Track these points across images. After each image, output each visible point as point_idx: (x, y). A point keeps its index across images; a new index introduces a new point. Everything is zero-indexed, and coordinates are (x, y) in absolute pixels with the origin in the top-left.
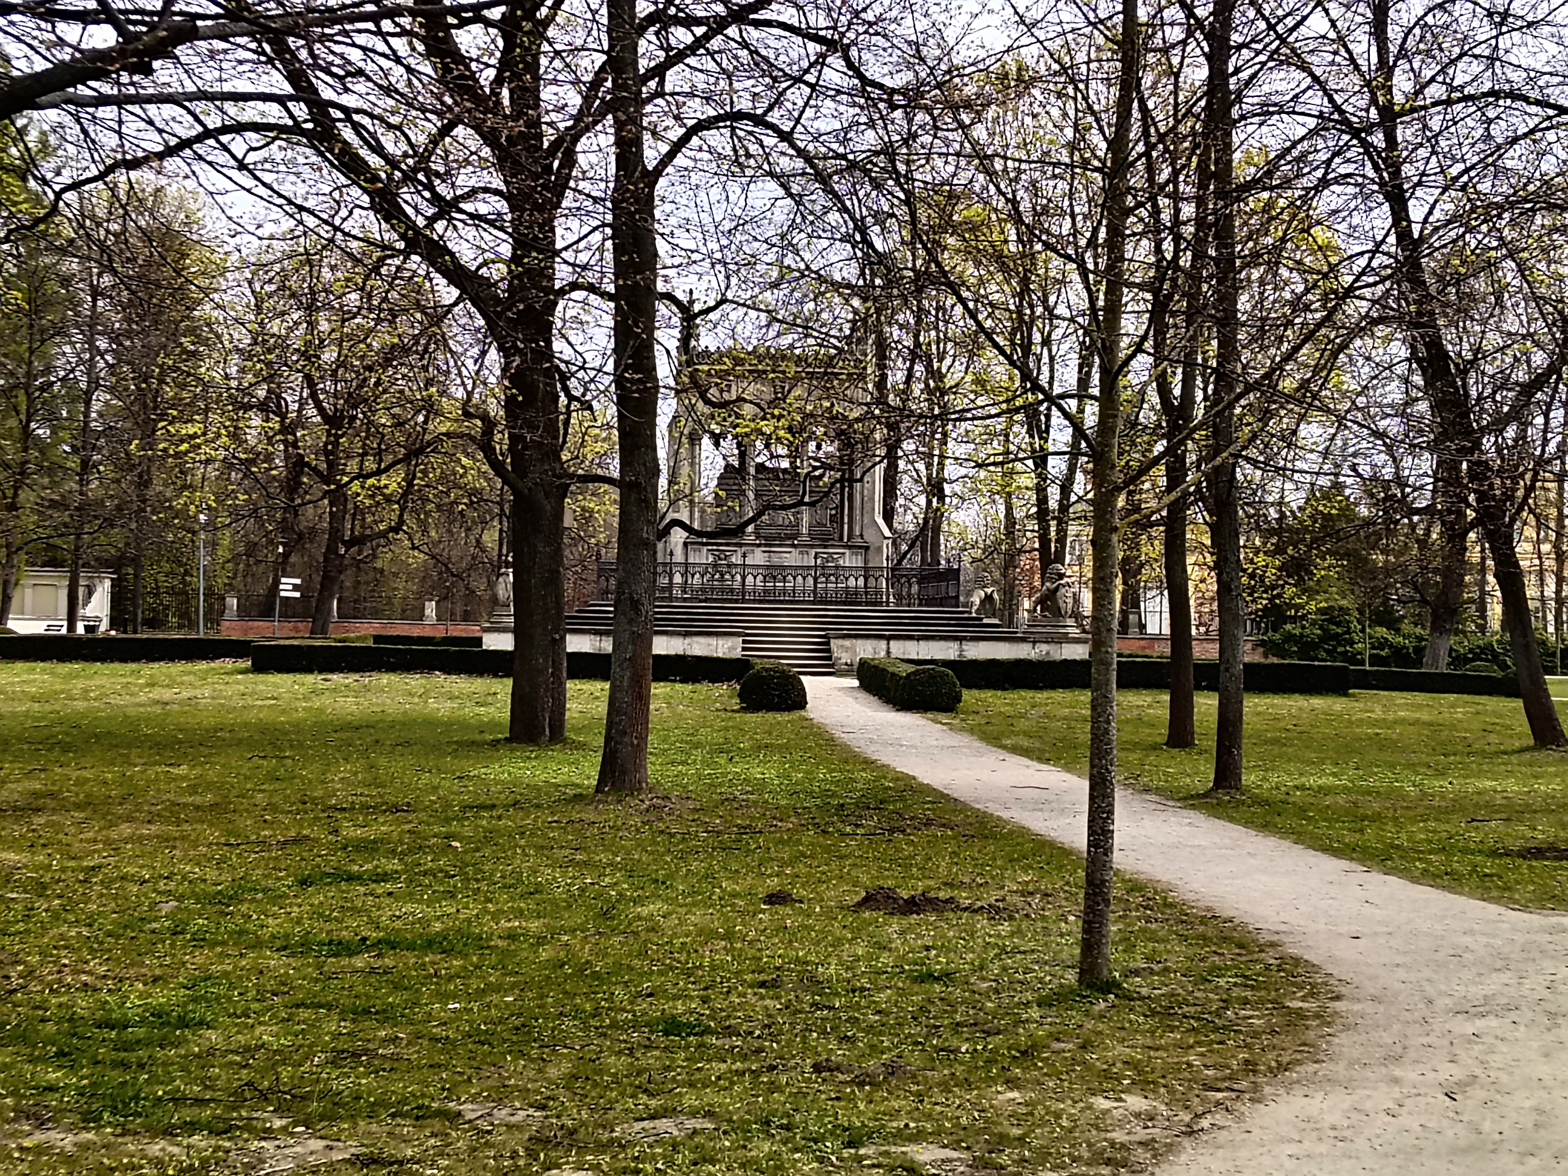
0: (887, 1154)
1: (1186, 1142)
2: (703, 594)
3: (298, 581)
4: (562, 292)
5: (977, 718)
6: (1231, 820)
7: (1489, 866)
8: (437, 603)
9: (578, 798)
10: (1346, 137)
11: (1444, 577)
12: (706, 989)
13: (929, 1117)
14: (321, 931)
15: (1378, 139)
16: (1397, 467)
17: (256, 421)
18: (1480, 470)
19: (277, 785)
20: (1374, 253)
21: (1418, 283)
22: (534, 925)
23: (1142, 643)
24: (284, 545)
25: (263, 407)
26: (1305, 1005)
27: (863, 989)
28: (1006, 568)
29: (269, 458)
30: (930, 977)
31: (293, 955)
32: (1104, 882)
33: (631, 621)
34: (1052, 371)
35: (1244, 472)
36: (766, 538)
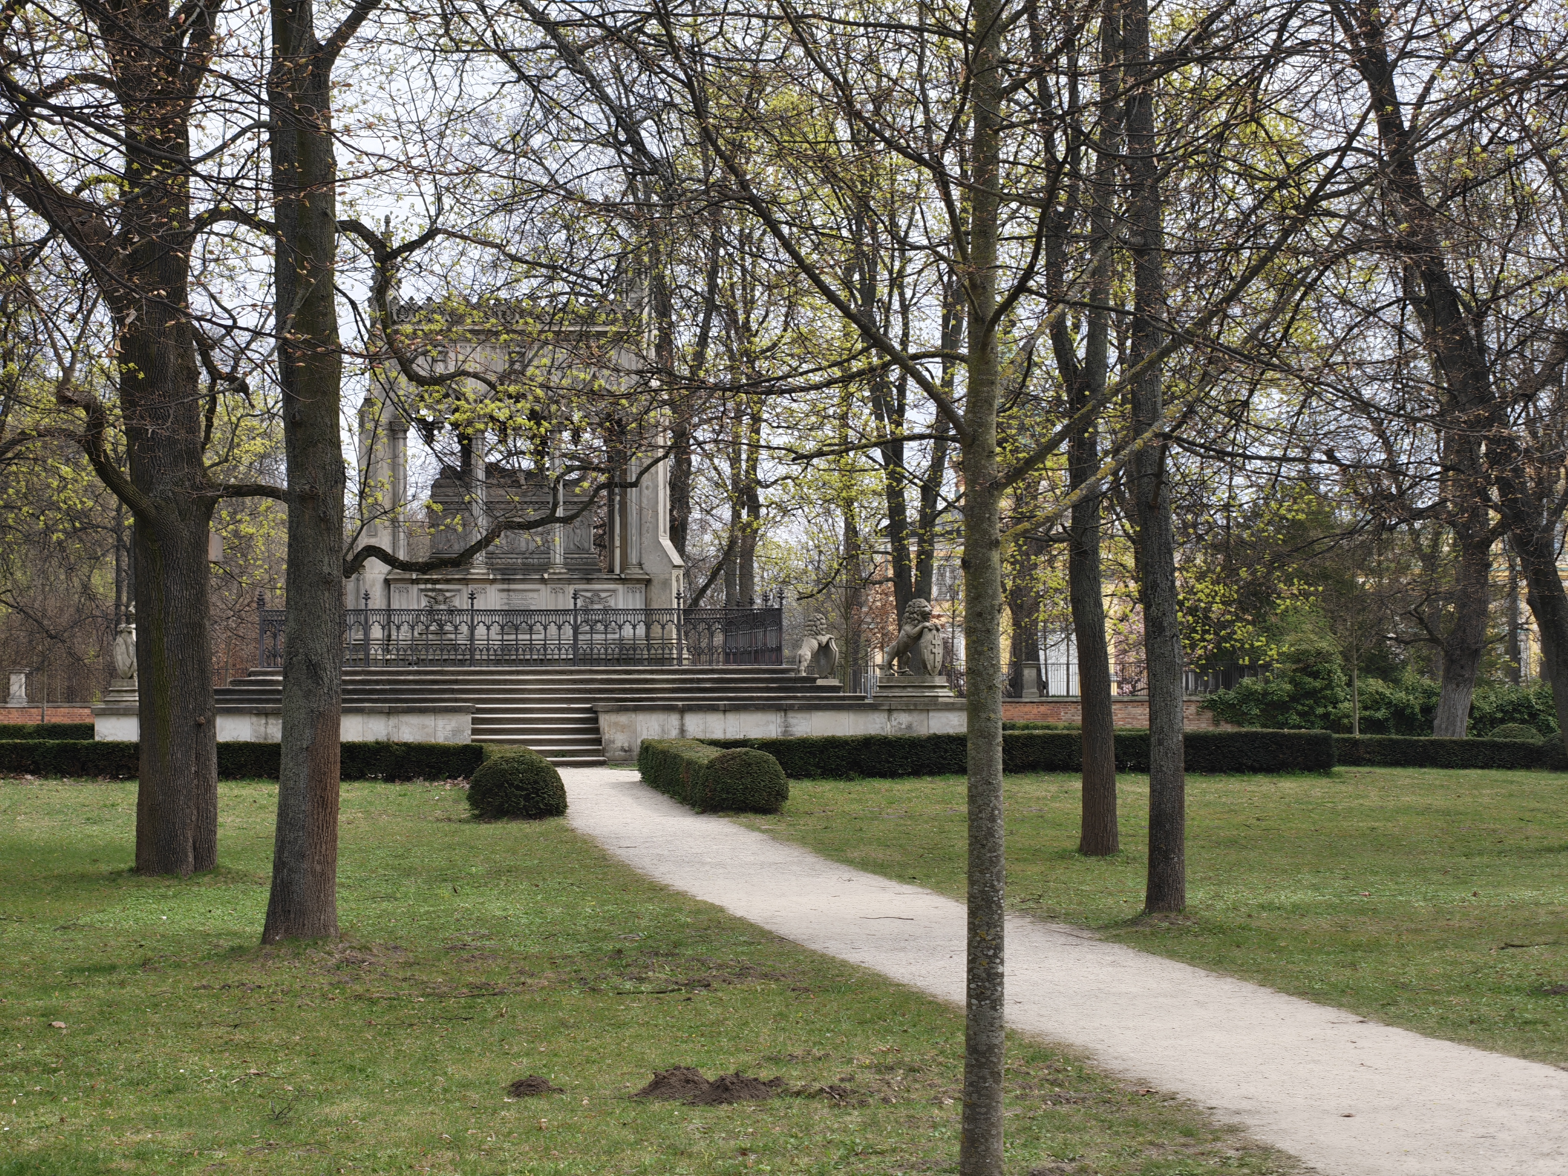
2: (416, 654)
4: (203, 222)
5: (812, 821)
6: (1172, 955)
7: (1531, 1008)
8: (28, 676)
9: (237, 952)
11: (1461, 606)
16: (1390, 452)
18: (1504, 451)
20: (1343, 151)
21: (1411, 190)
22: (175, 1138)
23: (1043, 709)
28: (848, 606)
32: (991, 1048)
33: (308, 694)
34: (906, 325)
35: (1179, 460)
36: (503, 571)
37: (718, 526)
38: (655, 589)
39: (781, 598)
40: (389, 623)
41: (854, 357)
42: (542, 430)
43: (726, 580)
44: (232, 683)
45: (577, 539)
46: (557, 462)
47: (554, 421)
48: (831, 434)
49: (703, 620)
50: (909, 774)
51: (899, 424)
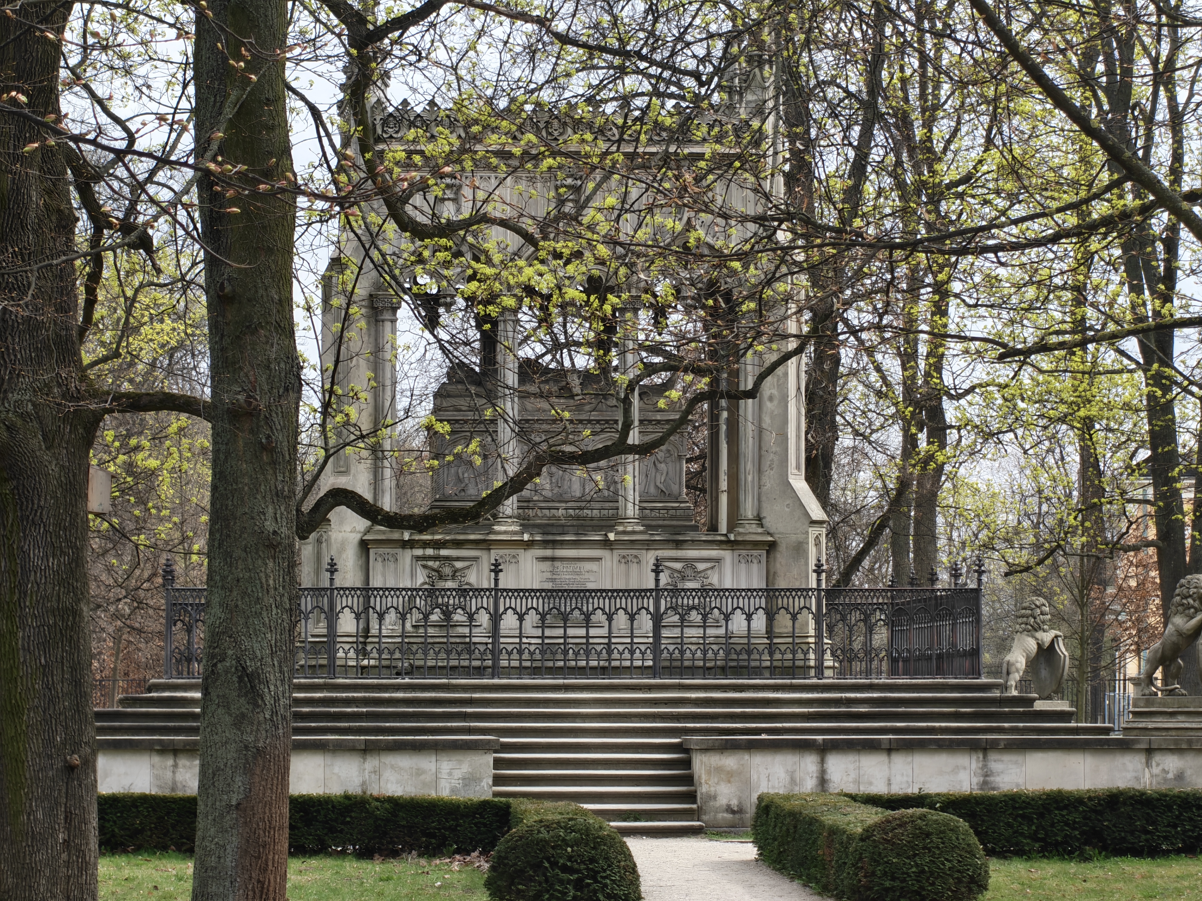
2: (408, 658)
36: (544, 529)
37: (880, 459)
38: (782, 558)
39: (980, 573)
40: (366, 609)
41: (1097, 196)
42: (607, 308)
43: (894, 544)
44: (123, 702)
45: (660, 479)
46: (630, 357)
47: (625, 296)
48: (1058, 316)
49: (856, 607)
50: (1178, 852)
51: (1167, 299)
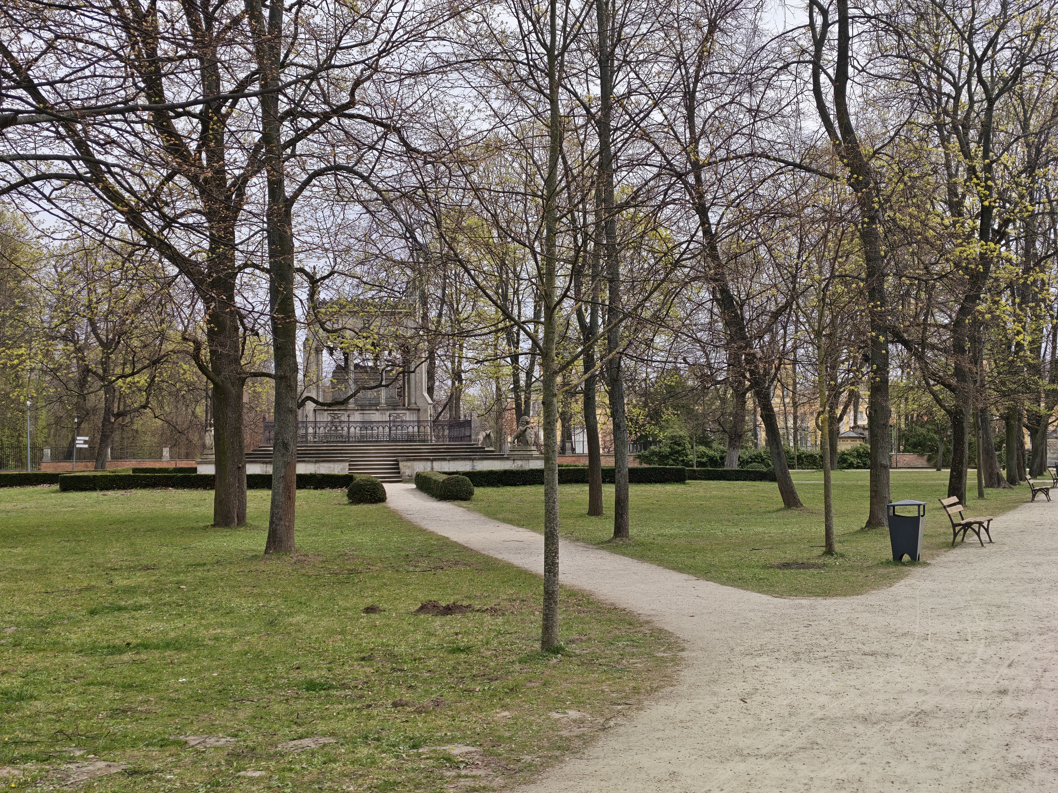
0: (435, 751)
1: (601, 734)
2: (326, 439)
3: (87, 438)
4: (241, 268)
5: (483, 503)
6: (624, 554)
7: (762, 574)
8: (170, 448)
9: (255, 557)
10: (674, 179)
11: (735, 418)
12: (330, 663)
13: (459, 729)
14: (103, 640)
15: (691, 179)
16: (708, 359)
17: (60, 347)
18: (751, 358)
19: (76, 557)
20: (689, 242)
21: (715, 257)
22: (229, 632)
23: (573, 459)
24: (78, 417)
25: (64, 338)
26: (665, 655)
27: (420, 659)
28: (497, 419)
29: (68, 367)
30: (459, 650)
31: (86, 655)
32: (554, 592)
33: (283, 455)
34: (520, 309)
35: (626, 362)
36: (361, 406)
37: (446, 388)
38: (421, 413)
39: (471, 416)
40: (315, 427)
42: (377, 351)
43: (449, 409)
44: (253, 451)
45: (390, 393)
46: (382, 363)
47: (381, 347)
49: (440, 425)
